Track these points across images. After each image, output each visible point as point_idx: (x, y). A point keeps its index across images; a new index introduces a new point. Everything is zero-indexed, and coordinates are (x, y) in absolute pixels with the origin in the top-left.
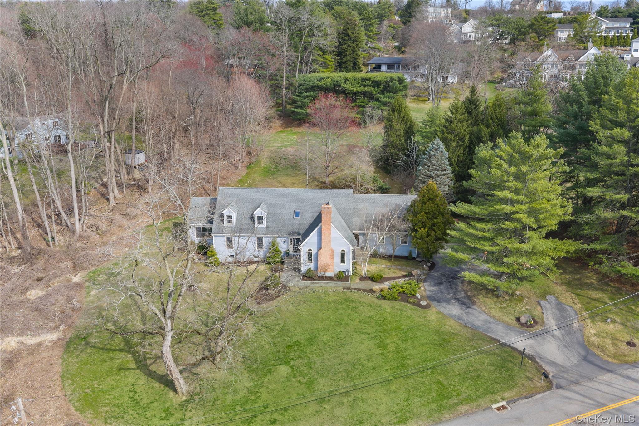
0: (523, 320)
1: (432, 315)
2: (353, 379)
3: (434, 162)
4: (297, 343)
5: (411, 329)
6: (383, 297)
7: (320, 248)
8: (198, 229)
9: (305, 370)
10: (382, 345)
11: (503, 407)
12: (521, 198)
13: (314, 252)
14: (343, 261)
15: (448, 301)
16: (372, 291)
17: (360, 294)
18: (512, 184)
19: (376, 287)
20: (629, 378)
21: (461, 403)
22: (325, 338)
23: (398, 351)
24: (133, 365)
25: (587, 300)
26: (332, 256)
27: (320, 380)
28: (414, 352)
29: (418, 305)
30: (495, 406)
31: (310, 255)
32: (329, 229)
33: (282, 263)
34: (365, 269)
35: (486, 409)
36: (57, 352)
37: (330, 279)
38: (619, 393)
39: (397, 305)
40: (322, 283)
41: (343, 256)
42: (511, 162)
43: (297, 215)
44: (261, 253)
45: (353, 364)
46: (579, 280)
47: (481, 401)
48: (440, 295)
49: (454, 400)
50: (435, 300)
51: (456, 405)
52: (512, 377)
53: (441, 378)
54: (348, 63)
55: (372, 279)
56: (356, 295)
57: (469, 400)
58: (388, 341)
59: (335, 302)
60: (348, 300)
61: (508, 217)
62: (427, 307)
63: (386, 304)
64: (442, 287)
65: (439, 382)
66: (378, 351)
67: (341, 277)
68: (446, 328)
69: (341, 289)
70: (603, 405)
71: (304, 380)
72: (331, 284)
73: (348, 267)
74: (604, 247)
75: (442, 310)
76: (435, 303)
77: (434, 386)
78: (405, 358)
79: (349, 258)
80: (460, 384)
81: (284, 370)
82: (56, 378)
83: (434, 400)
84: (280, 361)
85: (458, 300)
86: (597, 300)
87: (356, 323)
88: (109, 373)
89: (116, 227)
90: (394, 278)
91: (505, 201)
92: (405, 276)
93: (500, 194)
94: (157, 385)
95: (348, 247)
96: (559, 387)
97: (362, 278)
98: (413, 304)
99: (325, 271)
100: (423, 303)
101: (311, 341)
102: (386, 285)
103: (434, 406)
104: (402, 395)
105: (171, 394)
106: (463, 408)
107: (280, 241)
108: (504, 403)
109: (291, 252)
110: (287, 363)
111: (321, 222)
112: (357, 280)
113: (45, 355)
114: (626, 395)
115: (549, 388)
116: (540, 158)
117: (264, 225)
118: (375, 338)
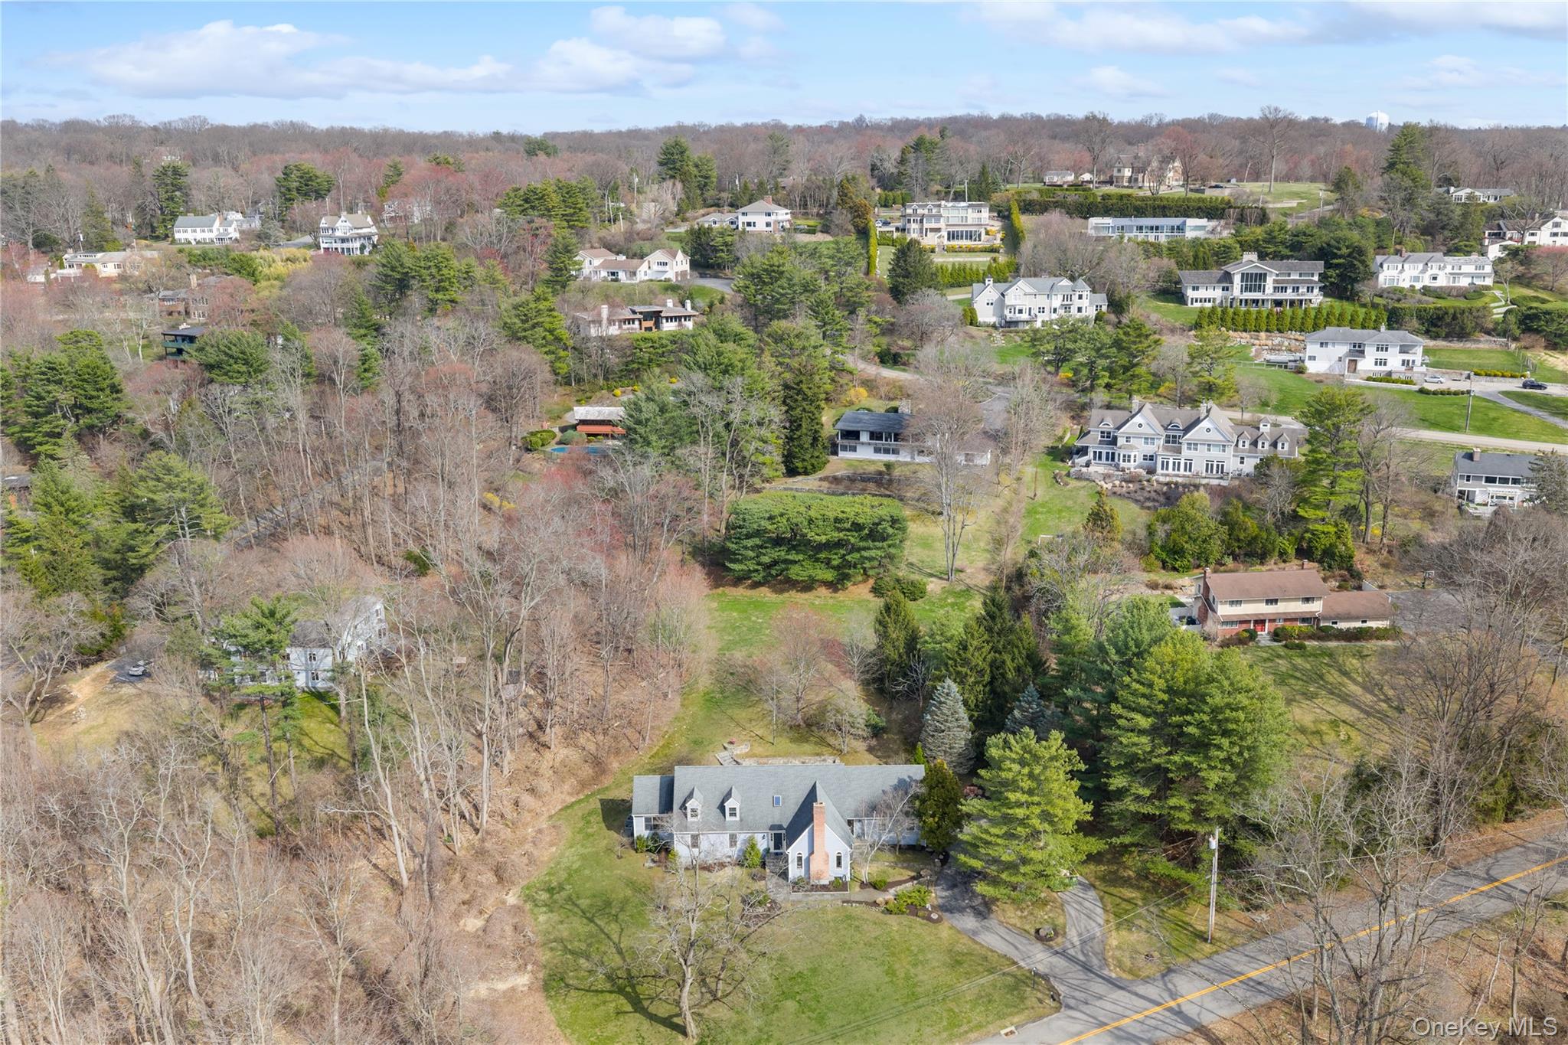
0: (1042, 933)
1: (944, 931)
2: (864, 1012)
3: (945, 711)
4: (800, 974)
5: (921, 951)
6: (889, 912)
7: (811, 853)
8: (647, 820)
9: (813, 1004)
10: (891, 972)
11: (1012, 1032)
12: (1036, 799)
13: (804, 856)
14: (839, 864)
15: (961, 910)
16: (875, 904)
17: (863, 907)
18: (1026, 784)
19: (881, 898)
20: (1137, 995)
21: (971, 1030)
22: (829, 967)
23: (907, 978)
24: (629, 1008)
25: (1118, 901)
26: (827, 861)
27: (830, 1014)
28: (925, 977)
29: (929, 919)
30: (1003, 1032)
31: (800, 859)
32: (822, 831)
33: (763, 865)
34: (866, 872)
35: (994, 1035)
36: (539, 997)
37: (824, 888)
38: (1120, 1010)
39: (906, 919)
40: (816, 895)
41: (839, 859)
42: (1022, 763)
43: (776, 802)
44: (734, 852)
45: (862, 996)
46: (1115, 872)
47: (991, 1028)
48: (953, 903)
49: (965, 1028)
50: (947, 910)
51: (966, 1032)
52: (1023, 999)
53: (952, 1005)
54: (804, 438)
55: (874, 886)
56: (857, 910)
57: (979, 1026)
58: (897, 966)
59: (834, 920)
60: (849, 917)
61: (1022, 822)
62: (939, 920)
63: (892, 920)
64: (956, 890)
65: (951, 1010)
66: (887, 979)
67: (839, 885)
68: (959, 948)
69: (839, 903)
70: (1106, 1024)
71: (814, 1016)
72: (827, 895)
73: (845, 871)
74: (1135, 839)
75: (955, 923)
76: (947, 915)
77: (945, 1014)
78: (915, 985)
79: (846, 862)
80: (972, 1010)
81: (790, 1005)
82: (553, 1027)
83: (945, 1029)
84: (785, 995)
85: (973, 907)
86: (1128, 901)
87: (861, 945)
88: (607, 1019)
89: (526, 814)
90: (900, 883)
91: (1020, 805)
92: (913, 878)
93: (1013, 797)
94: (662, 1029)
95: (844, 849)
96: (1068, 1007)
97: (863, 885)
98: (923, 918)
99: (819, 879)
100: (934, 916)
101: (814, 971)
102: (890, 895)
103: (945, 1035)
104: (914, 1026)
105: (680, 1037)
106: (972, 1036)
107: (758, 837)
108: (1013, 1028)
109: (772, 850)
110: (793, 998)
111: (812, 820)
112: (857, 889)
113: (526, 1002)
114: (1128, 1013)
115: (1058, 1010)
116: (1053, 758)
117: (738, 818)
118: (883, 963)
